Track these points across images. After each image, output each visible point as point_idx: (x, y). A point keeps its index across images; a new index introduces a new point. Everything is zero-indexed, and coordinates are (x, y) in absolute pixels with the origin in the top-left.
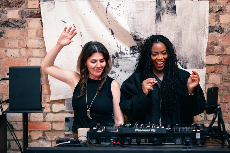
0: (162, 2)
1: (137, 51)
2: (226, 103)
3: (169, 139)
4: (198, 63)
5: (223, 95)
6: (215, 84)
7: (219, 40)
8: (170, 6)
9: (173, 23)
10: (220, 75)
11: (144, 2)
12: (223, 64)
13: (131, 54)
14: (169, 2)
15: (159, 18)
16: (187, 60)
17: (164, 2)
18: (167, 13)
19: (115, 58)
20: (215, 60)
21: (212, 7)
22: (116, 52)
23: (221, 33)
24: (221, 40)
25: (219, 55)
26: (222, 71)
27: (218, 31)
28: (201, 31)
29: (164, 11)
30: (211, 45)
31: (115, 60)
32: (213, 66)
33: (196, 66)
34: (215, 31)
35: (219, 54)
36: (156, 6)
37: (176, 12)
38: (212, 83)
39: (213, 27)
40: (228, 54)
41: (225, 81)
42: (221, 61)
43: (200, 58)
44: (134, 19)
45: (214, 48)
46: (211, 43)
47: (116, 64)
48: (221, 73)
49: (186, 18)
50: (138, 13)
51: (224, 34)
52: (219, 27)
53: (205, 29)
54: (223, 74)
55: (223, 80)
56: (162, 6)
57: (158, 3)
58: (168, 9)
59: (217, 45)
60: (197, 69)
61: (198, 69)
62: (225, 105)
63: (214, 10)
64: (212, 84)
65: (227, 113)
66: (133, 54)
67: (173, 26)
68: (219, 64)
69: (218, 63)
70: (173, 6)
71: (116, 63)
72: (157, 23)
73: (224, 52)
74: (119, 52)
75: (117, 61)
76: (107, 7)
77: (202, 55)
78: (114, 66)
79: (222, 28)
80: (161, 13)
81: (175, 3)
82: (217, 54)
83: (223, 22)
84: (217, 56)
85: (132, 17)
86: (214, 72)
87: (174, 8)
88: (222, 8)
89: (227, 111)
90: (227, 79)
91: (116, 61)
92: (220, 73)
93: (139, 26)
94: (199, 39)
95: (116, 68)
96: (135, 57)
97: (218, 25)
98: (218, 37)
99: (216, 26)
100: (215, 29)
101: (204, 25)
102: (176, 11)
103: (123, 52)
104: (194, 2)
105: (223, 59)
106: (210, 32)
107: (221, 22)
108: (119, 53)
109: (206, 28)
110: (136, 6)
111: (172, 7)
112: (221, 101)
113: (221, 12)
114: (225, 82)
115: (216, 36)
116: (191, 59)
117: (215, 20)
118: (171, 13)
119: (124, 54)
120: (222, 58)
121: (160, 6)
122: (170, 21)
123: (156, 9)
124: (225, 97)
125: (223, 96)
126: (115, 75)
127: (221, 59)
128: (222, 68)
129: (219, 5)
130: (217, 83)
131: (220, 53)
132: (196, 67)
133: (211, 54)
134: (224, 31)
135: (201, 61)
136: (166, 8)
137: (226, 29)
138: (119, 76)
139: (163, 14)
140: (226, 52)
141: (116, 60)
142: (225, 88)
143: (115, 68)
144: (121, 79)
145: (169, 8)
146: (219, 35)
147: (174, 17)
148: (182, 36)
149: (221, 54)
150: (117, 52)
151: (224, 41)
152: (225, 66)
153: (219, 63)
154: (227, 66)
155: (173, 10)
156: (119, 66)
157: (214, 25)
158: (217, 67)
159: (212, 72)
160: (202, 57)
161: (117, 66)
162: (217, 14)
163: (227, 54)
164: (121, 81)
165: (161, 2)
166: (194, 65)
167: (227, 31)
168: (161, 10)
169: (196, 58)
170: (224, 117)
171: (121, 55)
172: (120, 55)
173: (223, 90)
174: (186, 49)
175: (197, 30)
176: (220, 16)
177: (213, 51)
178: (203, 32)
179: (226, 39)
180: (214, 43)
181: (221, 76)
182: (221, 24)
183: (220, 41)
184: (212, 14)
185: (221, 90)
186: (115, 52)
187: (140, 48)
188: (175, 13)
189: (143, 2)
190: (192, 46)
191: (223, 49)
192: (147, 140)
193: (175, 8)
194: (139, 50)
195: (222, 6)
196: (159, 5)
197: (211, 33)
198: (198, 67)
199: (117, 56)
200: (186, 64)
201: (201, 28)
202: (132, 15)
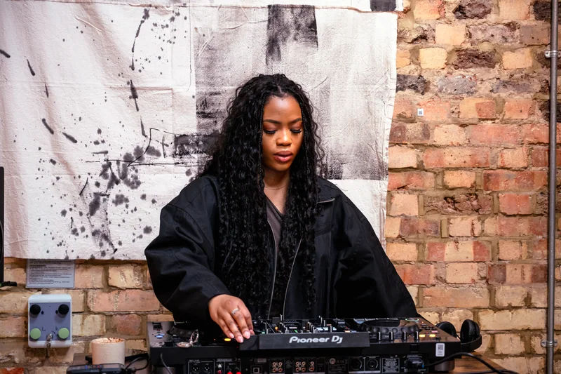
0: (284, 9)
1: (192, 150)
2: (430, 263)
3: (367, 359)
4: (369, 167)
5: (424, 245)
6: (406, 216)
7: (419, 110)
8: (302, 22)
9: (308, 64)
10: (419, 194)
11: (240, 8)
12: (426, 168)
13: (174, 155)
14: (301, 11)
15: (276, 50)
16: (342, 157)
17: (288, 9)
18: (295, 39)
19: (133, 164)
20: (407, 158)
21: (402, 29)
22: (138, 147)
23: (423, 94)
24: (422, 110)
25: (416, 146)
26: (423, 185)
27: (415, 89)
28: (376, 86)
29: (288, 33)
30: (400, 122)
31: (130, 168)
32: (403, 173)
33: (364, 172)
34: (409, 87)
35: (417, 144)
36: (269, 20)
37: (316, 38)
38: (400, 214)
39: (405, 77)
40: (438, 143)
41: (430, 209)
42: (422, 162)
43: (373, 153)
44: (214, 51)
45: (404, 127)
46: (400, 116)
47: (132, 180)
48: (421, 191)
49: (340, 52)
50: (224, 34)
51: (428, 95)
52: (419, 78)
53: (386, 82)
54: (425, 193)
55: (424, 206)
56: (283, 19)
57: (273, 13)
58: (298, 28)
59: (412, 122)
60: (367, 179)
61: (369, 181)
62: (429, 267)
63: (408, 35)
64: (399, 216)
65: (432, 288)
66: (180, 155)
67: (310, 71)
68: (415, 169)
69: (415, 167)
70: (309, 21)
71: (132, 176)
72: (270, 63)
73: (428, 139)
74: (146, 147)
75: (137, 171)
76: (142, 22)
77: (380, 145)
78: (128, 183)
79: (424, 82)
80: (280, 37)
81: (314, 15)
82: (413, 144)
83: (427, 67)
84: (412, 148)
85: (208, 46)
86: (403, 187)
87: (313, 26)
88: (426, 33)
89: (433, 281)
90: (433, 204)
91: (133, 172)
92: (418, 190)
93: (224, 69)
94: (370, 106)
95: (131, 190)
96: (186, 163)
97: (416, 74)
98: (416, 103)
99: (411, 74)
100: (408, 84)
101: (384, 72)
102: (316, 34)
103: (156, 148)
104: (362, 14)
105: (427, 157)
106: (397, 89)
107: (423, 66)
108: (145, 151)
109: (389, 79)
110: (220, 17)
111: (307, 25)
112: (421, 259)
113: (423, 41)
114: (430, 213)
115: (411, 99)
116: (352, 156)
117: (408, 61)
118: (304, 39)
119: (158, 154)
120: (425, 155)
121: (279, 21)
122: (301, 59)
123: (268, 27)
124: (429, 249)
125: (424, 247)
126: (127, 206)
127: (421, 156)
128: (422, 177)
129: (418, 25)
130: (412, 215)
131: (419, 142)
132: (364, 175)
133: (398, 144)
134: (429, 88)
135: (376, 159)
136: (294, 27)
137: (435, 84)
138: (135, 210)
139: (284, 39)
140: (432, 138)
141: (134, 168)
142: (429, 226)
143: (129, 188)
144: (140, 220)
145: (299, 25)
146: (418, 98)
147: (313, 49)
148: (331, 96)
149: (422, 145)
150: (141, 146)
151: (428, 112)
152: (430, 174)
153: (418, 165)
154: (435, 173)
155: (310, 33)
156: (139, 183)
157: (407, 73)
158: (413, 176)
159: (398, 189)
160: (380, 150)
161: (135, 185)
162: (414, 45)
163: (434, 143)
164: (142, 225)
165: (280, 10)
166: (359, 171)
167: (437, 89)
168: (279, 31)
169: (363, 153)
170: (426, 297)
171: (149, 156)
172: (146, 156)
173: (424, 231)
174: (341, 131)
175: (366, 84)
176: (422, 51)
177: (403, 137)
178: (381, 90)
179: (433, 107)
180: (405, 117)
181: (421, 197)
182: (424, 71)
183: (421, 113)
184: (403, 45)
185: (420, 232)
186: (135, 147)
187: (201, 143)
188: (314, 39)
189: (236, 7)
190: (355, 122)
191: (426, 132)
192: (312, 363)
193: (316, 28)
194: (198, 145)
195: (425, 27)
196: (276, 17)
197: (400, 92)
198: (368, 176)
199: (140, 158)
200: (340, 166)
201: (378, 78)
202: (207, 41)
